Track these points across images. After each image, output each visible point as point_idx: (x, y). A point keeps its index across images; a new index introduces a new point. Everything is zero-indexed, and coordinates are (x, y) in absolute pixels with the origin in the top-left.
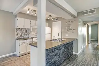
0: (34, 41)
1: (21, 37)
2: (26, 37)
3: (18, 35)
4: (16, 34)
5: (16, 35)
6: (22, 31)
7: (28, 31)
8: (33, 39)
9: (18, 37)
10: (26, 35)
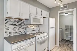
0: (37, 40)
1: (14, 34)
2: (23, 32)
3: (9, 31)
4: (4, 29)
5: (4, 31)
6: (16, 23)
7: (25, 23)
8: (37, 38)
9: (8, 34)
10: (22, 30)
